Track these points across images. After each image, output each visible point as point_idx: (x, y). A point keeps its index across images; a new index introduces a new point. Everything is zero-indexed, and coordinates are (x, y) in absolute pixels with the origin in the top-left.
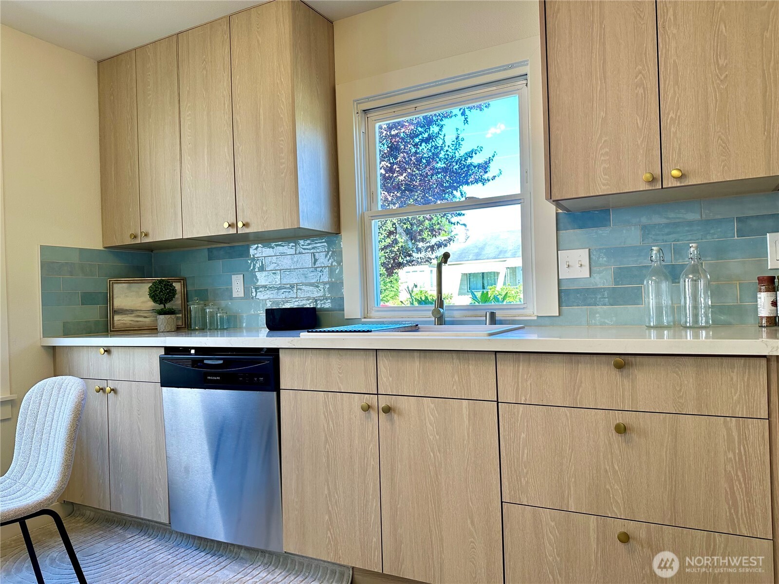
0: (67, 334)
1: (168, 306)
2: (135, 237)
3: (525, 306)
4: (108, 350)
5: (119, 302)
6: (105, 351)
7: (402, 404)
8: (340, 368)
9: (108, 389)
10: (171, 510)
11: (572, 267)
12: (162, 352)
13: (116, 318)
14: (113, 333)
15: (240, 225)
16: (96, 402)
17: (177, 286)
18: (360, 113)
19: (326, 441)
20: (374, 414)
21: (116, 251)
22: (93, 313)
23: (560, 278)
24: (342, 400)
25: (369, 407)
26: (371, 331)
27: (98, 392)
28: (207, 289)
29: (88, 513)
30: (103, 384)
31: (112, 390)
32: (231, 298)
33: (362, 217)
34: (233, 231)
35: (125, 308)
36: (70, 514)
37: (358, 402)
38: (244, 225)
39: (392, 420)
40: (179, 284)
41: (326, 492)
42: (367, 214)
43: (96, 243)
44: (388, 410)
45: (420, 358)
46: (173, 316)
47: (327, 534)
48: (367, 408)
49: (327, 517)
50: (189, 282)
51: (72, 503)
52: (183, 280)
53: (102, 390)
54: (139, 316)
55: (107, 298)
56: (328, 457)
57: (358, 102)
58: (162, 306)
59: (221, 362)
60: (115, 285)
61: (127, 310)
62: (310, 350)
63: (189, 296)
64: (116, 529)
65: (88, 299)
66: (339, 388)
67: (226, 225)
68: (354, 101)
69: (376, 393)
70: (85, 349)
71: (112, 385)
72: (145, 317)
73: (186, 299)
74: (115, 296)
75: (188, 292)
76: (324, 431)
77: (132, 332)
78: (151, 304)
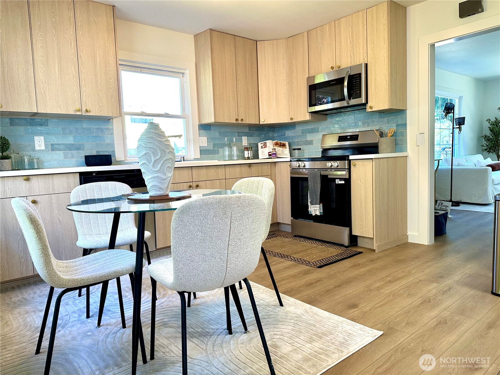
3: (188, 155)
8: (179, 174)
11: (203, 142)
23: (200, 146)
24: (180, 186)
25: (191, 186)
34: (79, 113)
59: (124, 176)
66: (179, 181)
69: (192, 181)
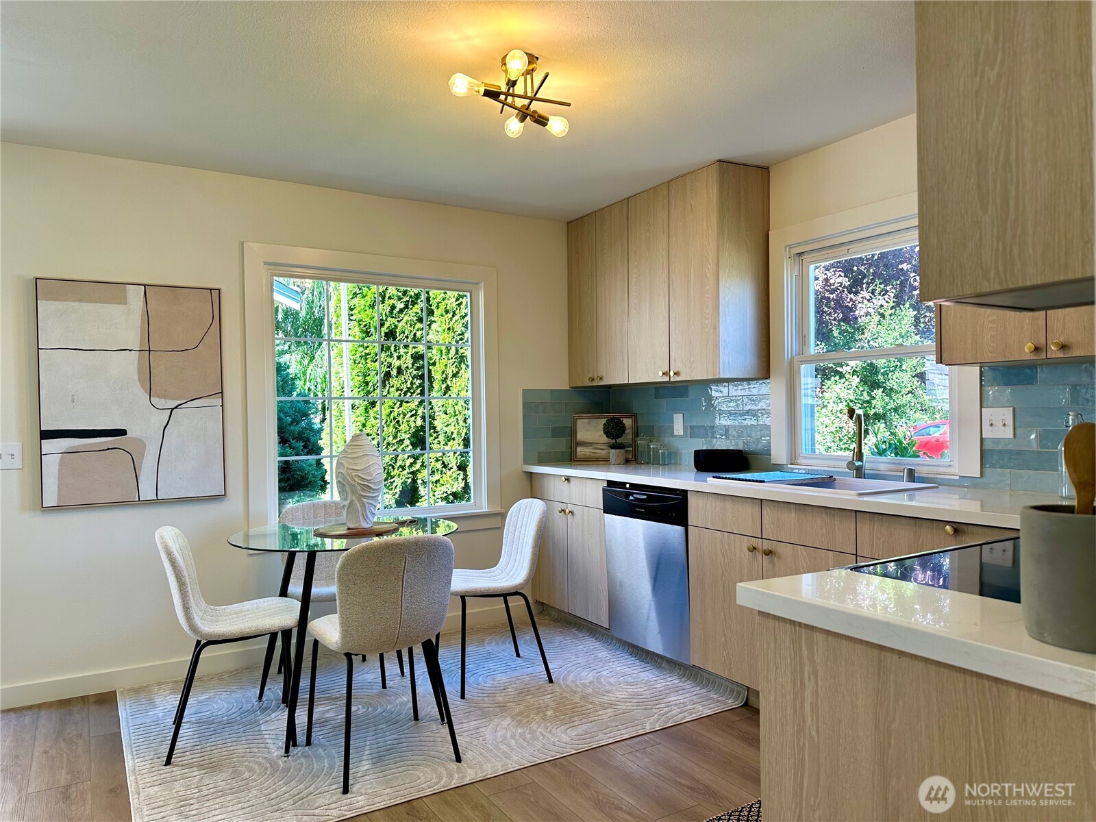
0: (541, 462)
1: (619, 440)
2: (593, 380)
3: (951, 464)
4: (568, 479)
5: (581, 435)
6: (566, 479)
7: (781, 549)
8: (733, 512)
9: (567, 511)
10: (611, 618)
11: (995, 426)
12: (605, 484)
13: (579, 449)
14: (575, 463)
15: (672, 374)
16: (559, 519)
17: (628, 422)
18: (792, 258)
19: (723, 574)
20: (759, 556)
21: (579, 390)
22: (562, 444)
23: (983, 437)
24: (735, 540)
25: (754, 548)
26: (763, 482)
27: (561, 512)
28: (653, 426)
29: (553, 613)
30: (563, 506)
31: (570, 512)
32: (673, 435)
33: (791, 362)
34: (666, 379)
35: (586, 441)
36: (541, 613)
37: (746, 543)
38: (675, 374)
39: (773, 563)
40: (631, 419)
41: (723, 617)
42: (796, 359)
43: (564, 385)
44: (769, 553)
45: (796, 511)
46: (622, 451)
47: (723, 653)
48: (753, 549)
49: (723, 639)
50: (639, 418)
51: (543, 603)
52: (634, 416)
53: (564, 511)
54: (596, 448)
55: (573, 432)
56: (724, 587)
57: (790, 247)
58: (614, 441)
59: (645, 497)
60: (578, 420)
61: (587, 443)
62: (711, 495)
63: (639, 430)
64: (573, 630)
65: (557, 433)
66: (732, 530)
67: (661, 373)
68: (786, 247)
69: (760, 537)
70: (552, 476)
71: (570, 508)
72: (602, 449)
73: (636, 434)
74: (578, 430)
75: (639, 427)
76: (721, 565)
77: (590, 463)
78: (605, 439)
